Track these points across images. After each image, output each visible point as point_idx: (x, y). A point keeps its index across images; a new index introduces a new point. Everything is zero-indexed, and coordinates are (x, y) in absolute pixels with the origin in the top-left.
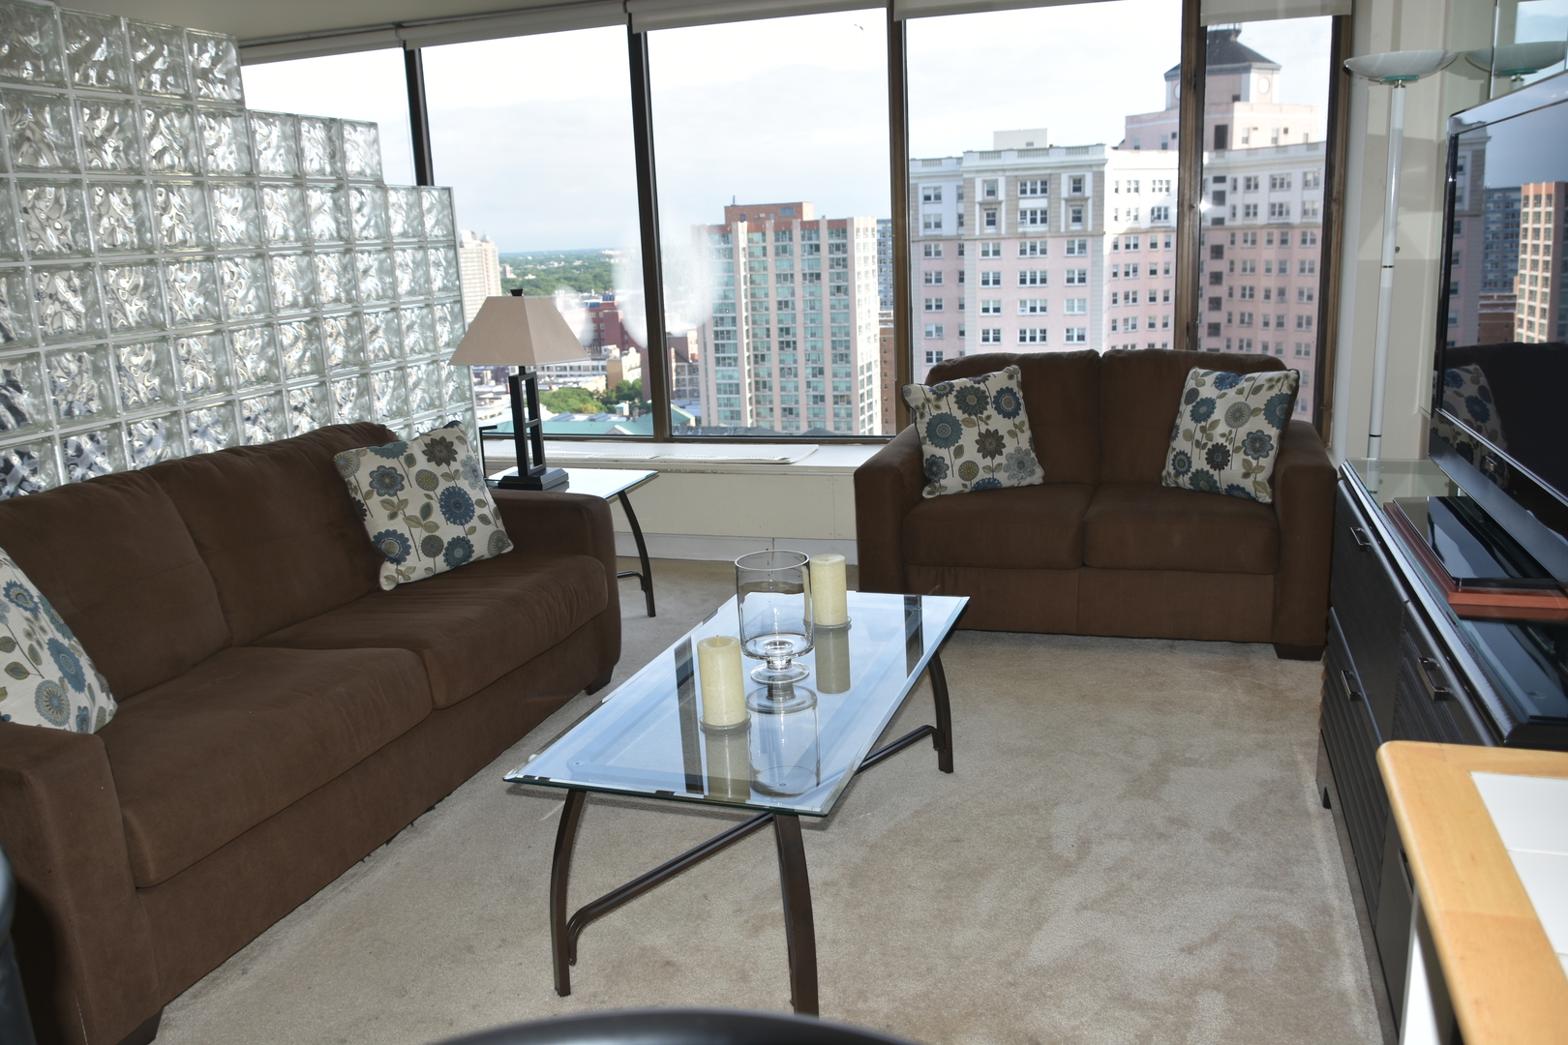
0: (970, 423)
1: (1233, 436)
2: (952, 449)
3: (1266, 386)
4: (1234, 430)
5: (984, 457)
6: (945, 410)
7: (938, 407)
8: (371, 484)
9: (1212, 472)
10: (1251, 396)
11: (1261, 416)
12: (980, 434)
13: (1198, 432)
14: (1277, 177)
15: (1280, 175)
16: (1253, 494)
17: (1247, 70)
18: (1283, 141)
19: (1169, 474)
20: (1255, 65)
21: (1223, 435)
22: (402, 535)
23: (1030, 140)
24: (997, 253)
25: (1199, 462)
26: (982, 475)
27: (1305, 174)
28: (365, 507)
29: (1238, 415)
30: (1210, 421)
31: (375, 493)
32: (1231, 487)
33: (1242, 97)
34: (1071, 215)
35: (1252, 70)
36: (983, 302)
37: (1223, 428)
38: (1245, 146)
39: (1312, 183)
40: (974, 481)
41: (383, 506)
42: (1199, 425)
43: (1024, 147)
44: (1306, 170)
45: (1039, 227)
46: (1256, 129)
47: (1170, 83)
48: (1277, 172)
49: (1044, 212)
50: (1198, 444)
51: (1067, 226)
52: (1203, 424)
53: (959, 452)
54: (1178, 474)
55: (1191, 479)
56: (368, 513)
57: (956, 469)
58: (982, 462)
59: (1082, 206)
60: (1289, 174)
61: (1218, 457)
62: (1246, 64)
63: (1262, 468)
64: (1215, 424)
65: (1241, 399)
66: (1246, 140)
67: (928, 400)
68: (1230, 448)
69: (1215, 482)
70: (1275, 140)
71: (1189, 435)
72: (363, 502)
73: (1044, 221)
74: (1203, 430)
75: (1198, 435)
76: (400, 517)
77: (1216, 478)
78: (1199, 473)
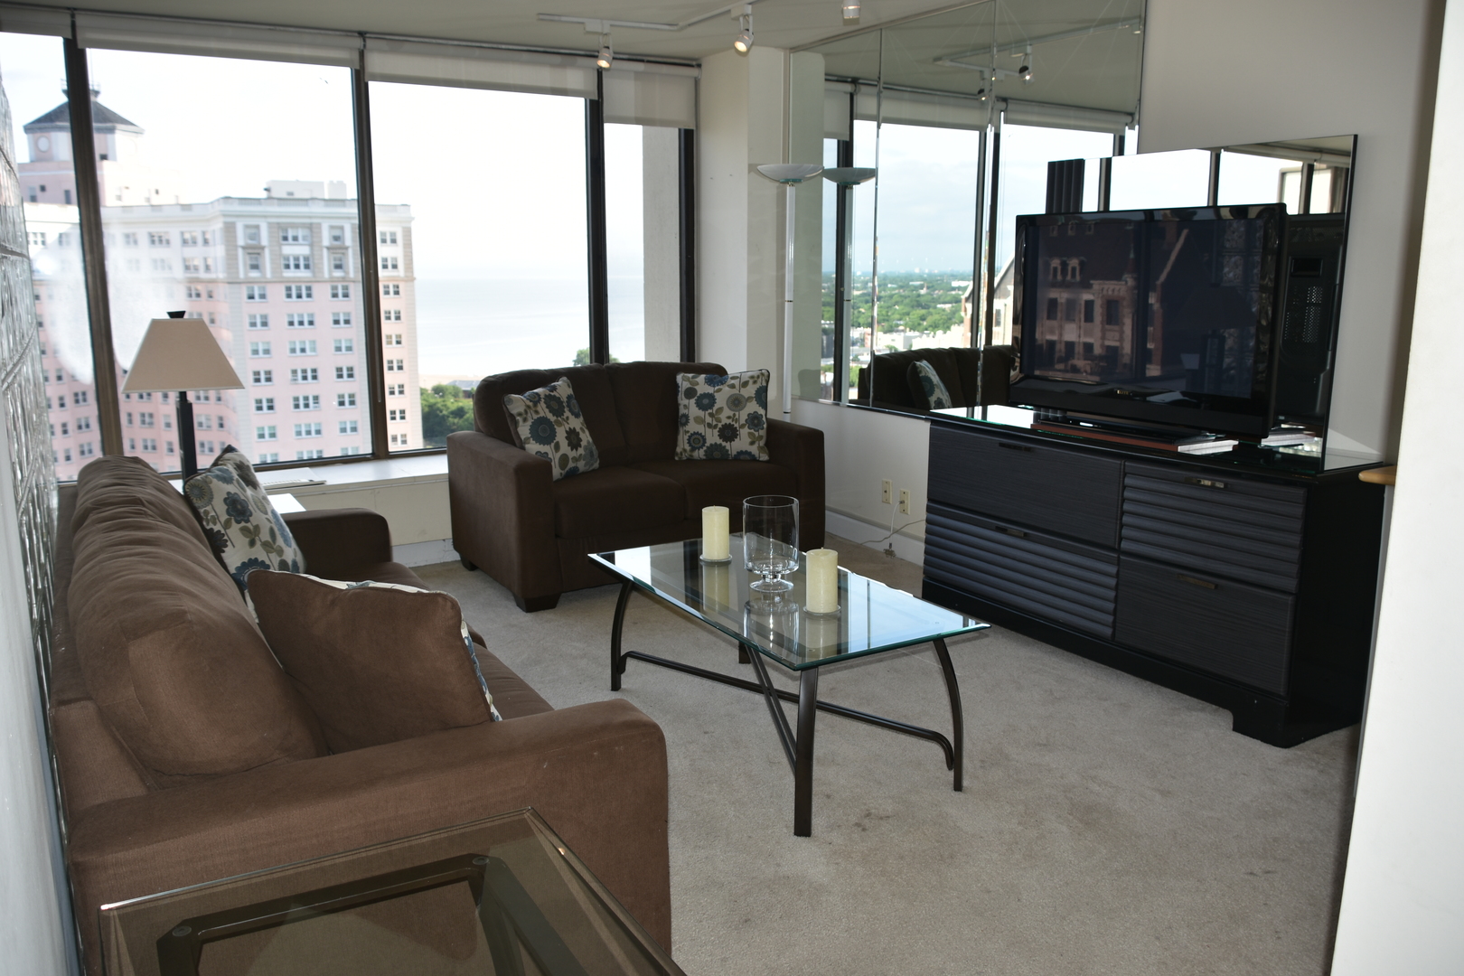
0: (560, 424)
1: (737, 417)
2: (553, 445)
3: (751, 382)
4: (737, 413)
5: (572, 450)
6: (542, 414)
7: (537, 412)
8: (228, 512)
9: (724, 444)
10: (742, 389)
11: (754, 402)
12: (567, 432)
13: (707, 416)
14: (155, 234)
15: (157, 233)
16: (757, 456)
17: (112, 130)
18: (156, 200)
19: (685, 450)
20: (119, 126)
21: (729, 418)
22: (263, 562)
23: (290, 190)
24: (263, 296)
25: (713, 438)
26: (571, 465)
27: (182, 233)
28: (226, 538)
29: (736, 402)
30: (715, 408)
31: (233, 521)
32: (741, 453)
33: (110, 156)
34: (333, 263)
35: (117, 131)
36: (252, 343)
37: (727, 412)
38: (120, 203)
39: (190, 242)
40: (567, 469)
41: (243, 534)
42: (707, 412)
43: (285, 196)
44: (183, 229)
45: (303, 274)
46: (127, 188)
47: (31, 135)
48: (155, 229)
49: (306, 259)
50: (710, 425)
51: (330, 272)
52: (710, 411)
53: (557, 447)
54: (693, 449)
55: (705, 451)
56: (229, 543)
57: (557, 461)
58: (572, 454)
59: (343, 254)
60: (167, 233)
61: (729, 433)
62: (109, 125)
63: (762, 437)
64: (721, 409)
65: (735, 391)
66: (119, 198)
67: (529, 407)
68: (736, 425)
69: (727, 451)
70: (148, 200)
71: (699, 420)
72: (223, 532)
73: (307, 267)
74: (711, 415)
75: (708, 420)
76: (258, 544)
77: (728, 447)
78: (715, 447)
